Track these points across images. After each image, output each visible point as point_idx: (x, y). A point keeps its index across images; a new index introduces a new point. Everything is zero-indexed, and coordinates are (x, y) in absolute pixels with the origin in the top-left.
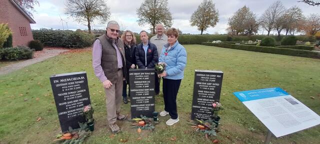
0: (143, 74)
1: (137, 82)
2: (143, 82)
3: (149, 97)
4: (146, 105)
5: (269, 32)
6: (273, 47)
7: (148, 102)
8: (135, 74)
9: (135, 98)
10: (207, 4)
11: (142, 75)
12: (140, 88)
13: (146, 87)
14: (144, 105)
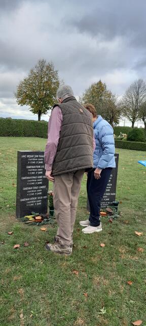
0: (37, 156)
1: (30, 167)
2: (37, 167)
3: (42, 187)
4: (39, 198)
5: (133, 123)
6: (143, 143)
7: (40, 193)
8: (28, 156)
9: (26, 189)
10: (45, 69)
11: (36, 158)
12: (33, 175)
13: (39, 173)
14: (36, 198)
